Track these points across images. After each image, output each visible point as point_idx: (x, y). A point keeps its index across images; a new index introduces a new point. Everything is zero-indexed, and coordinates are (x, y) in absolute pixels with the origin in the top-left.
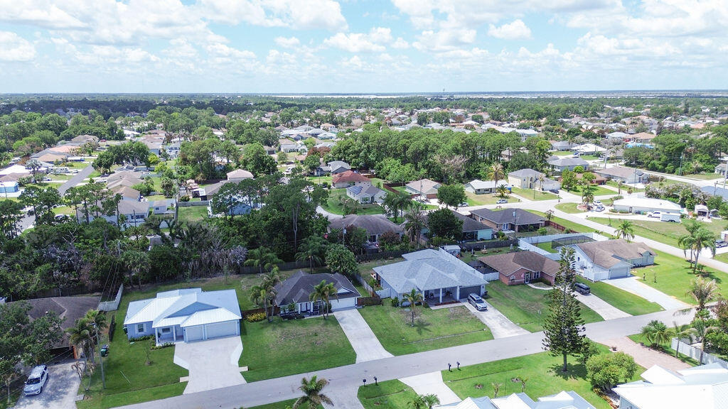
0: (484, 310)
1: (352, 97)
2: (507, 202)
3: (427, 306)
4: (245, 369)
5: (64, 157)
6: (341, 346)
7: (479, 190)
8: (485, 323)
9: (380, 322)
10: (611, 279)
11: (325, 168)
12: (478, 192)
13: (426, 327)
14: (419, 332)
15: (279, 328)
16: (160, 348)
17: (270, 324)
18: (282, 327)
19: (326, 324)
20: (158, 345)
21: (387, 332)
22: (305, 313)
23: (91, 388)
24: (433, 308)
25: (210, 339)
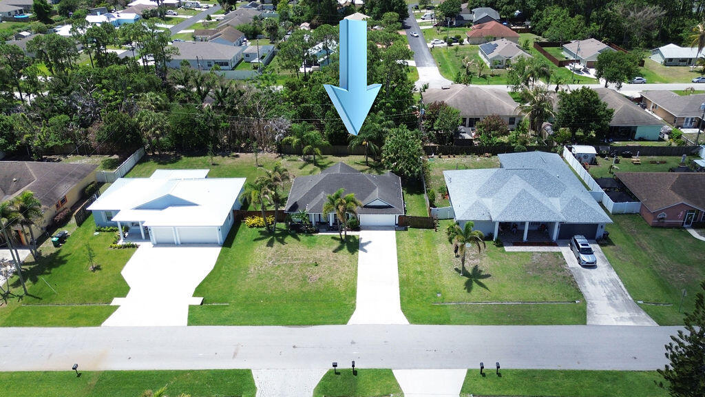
0: (591, 266)
3: (500, 244)
4: (198, 301)
6: (342, 289)
7: (671, 60)
8: (583, 290)
9: (418, 258)
11: (466, 16)
12: (669, 62)
13: (481, 281)
14: (468, 286)
15: (276, 244)
16: (120, 247)
17: (270, 235)
18: (282, 242)
19: (340, 248)
20: (121, 243)
21: (420, 277)
22: (323, 226)
23: (13, 290)
24: (507, 249)
25: (184, 244)
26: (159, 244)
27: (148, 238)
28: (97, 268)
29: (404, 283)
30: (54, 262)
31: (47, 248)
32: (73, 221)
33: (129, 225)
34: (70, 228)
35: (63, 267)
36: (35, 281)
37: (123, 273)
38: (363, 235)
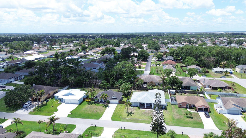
1: (211, 33)
2: (225, 78)
3: (139, 108)
4: (71, 113)
5: (98, 51)
6: (100, 114)
9: (120, 109)
10: (229, 114)
11: (164, 59)
12: (216, 72)
13: (131, 114)
14: (128, 115)
15: (90, 105)
16: (58, 103)
17: (90, 103)
18: (92, 105)
19: (103, 106)
20: (59, 103)
21: (118, 113)
22: (102, 102)
23: (36, 109)
24: (141, 109)
25: (71, 104)
26: (66, 103)
27: (64, 102)
28: (53, 106)
29: (114, 113)
30: (45, 105)
31: (45, 103)
32: (51, 98)
33: (61, 99)
34: (50, 100)
35: (47, 106)
36: (41, 108)
37: (57, 108)
38: (110, 105)
